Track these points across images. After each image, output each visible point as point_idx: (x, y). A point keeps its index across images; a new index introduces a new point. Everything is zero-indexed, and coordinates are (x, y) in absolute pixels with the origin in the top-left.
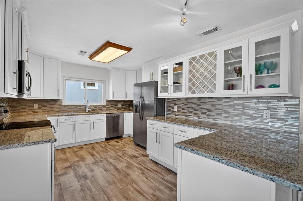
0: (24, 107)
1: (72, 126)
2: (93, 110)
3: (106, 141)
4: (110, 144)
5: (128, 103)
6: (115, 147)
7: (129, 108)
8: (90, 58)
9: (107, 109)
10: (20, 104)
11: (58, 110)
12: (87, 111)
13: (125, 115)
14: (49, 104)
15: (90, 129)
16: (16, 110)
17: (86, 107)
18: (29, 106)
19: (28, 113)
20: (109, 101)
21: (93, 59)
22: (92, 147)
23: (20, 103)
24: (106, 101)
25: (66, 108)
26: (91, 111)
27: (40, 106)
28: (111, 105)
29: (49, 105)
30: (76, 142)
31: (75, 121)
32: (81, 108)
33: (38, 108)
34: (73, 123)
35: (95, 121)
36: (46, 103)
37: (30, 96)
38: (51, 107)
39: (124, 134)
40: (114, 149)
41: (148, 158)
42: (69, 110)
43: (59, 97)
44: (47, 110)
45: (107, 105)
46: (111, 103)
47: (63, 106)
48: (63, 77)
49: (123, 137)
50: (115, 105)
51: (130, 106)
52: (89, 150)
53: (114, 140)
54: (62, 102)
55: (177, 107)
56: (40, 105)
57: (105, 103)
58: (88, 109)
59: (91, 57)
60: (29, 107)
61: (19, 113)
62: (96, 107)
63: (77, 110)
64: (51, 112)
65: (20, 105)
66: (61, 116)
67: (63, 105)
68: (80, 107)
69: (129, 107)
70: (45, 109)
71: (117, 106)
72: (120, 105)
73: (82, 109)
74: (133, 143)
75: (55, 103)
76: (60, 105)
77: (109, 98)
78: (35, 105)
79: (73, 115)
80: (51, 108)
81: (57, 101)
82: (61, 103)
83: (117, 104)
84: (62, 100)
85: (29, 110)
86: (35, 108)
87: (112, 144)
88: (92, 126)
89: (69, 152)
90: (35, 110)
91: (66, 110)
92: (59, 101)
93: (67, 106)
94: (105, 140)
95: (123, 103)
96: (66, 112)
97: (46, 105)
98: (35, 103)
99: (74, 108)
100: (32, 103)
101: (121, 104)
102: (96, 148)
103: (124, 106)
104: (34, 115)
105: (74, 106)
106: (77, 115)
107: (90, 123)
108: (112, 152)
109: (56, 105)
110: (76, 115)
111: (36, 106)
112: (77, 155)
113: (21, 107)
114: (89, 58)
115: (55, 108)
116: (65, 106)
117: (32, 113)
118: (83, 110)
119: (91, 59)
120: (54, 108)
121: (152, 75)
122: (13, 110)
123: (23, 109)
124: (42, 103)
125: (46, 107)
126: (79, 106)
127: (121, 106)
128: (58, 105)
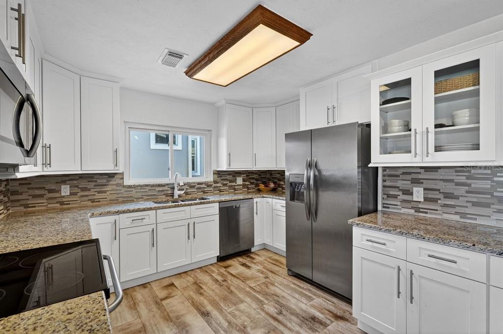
0: (37, 192)
1: (148, 236)
2: (186, 193)
3: (219, 263)
4: (232, 272)
5: (255, 176)
6: (248, 282)
7: (259, 186)
8: (189, 74)
9: (216, 189)
10: (30, 186)
11: (114, 197)
12: (176, 196)
13: (256, 203)
14: (94, 183)
15: (187, 238)
16: (19, 200)
17: (173, 188)
18: (50, 191)
19: (49, 206)
20: (219, 173)
21: (195, 77)
22: (195, 283)
23: (30, 184)
24: (214, 174)
25: (132, 191)
26: (184, 194)
27: (76, 190)
28: (222, 182)
29: (95, 186)
30: (159, 271)
31: (155, 222)
32: (163, 191)
33: (71, 194)
34: (150, 228)
35: (196, 220)
36: (89, 182)
37: (50, 169)
38: (99, 190)
39: (255, 245)
40: (248, 289)
41: (353, 327)
42: (139, 195)
43: (117, 168)
44: (90, 198)
45: (215, 182)
46: (222, 178)
47: (124, 186)
48: (124, 122)
49: (252, 251)
50: (231, 181)
51: (259, 182)
52: (192, 293)
53: (235, 259)
54: (123, 178)
55: (425, 189)
56: (76, 186)
57: (210, 178)
58: (177, 193)
59: (191, 71)
60: (49, 193)
61: (26, 206)
62: (194, 187)
63: (155, 195)
64: (99, 201)
65: (29, 189)
66: (124, 212)
67: (125, 184)
68: (161, 189)
69: (257, 185)
70: (87, 196)
71: (234, 184)
72: (240, 181)
73: (165, 192)
74: (284, 271)
75: (108, 181)
76: (118, 185)
77: (218, 166)
78: (63, 187)
79: (150, 209)
80: (99, 192)
81: (111, 176)
82: (120, 182)
83: (235, 178)
84: (122, 174)
85: (50, 198)
86: (63, 194)
87: (237, 272)
88: (191, 232)
89: (145, 302)
90: (64, 200)
91: (132, 197)
92: (116, 176)
93: (134, 187)
94: (217, 261)
95: (245, 175)
96: (132, 201)
97: (89, 187)
98: (64, 182)
99: (149, 190)
100: (57, 183)
101: (241, 178)
102: (204, 287)
103: (247, 183)
104: (62, 210)
105: (148, 185)
106: (159, 208)
107: (187, 226)
108: (248, 300)
109: (111, 185)
110: (156, 209)
111: (65, 190)
112: (166, 313)
113: (31, 192)
114: (187, 73)
115: (108, 193)
116: (130, 187)
117: (58, 205)
118: (167, 195)
119: (191, 76)
120: (105, 192)
121: (331, 111)
122: (12, 201)
123: (35, 196)
124: (79, 181)
125: (89, 190)
127: (241, 183)
128: (113, 185)
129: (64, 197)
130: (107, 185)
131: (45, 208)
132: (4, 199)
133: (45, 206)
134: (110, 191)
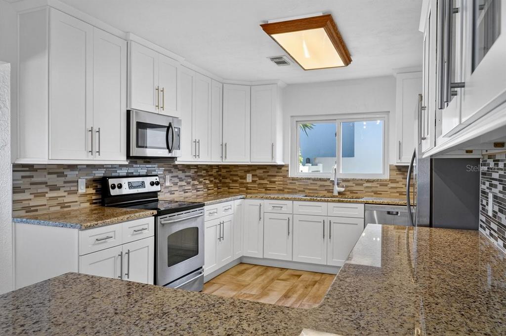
0: (234, 178)
10: (231, 173)
11: (281, 187)
12: (335, 194)
14: (267, 174)
15: (323, 236)
16: (226, 183)
19: (240, 189)
25: (295, 183)
27: (255, 179)
30: (294, 260)
31: (291, 212)
33: (253, 181)
36: (264, 172)
38: (270, 180)
42: (302, 188)
43: (273, 161)
45: (393, 181)
47: (289, 179)
48: (291, 117)
54: (288, 171)
56: (255, 176)
57: (386, 175)
58: (336, 189)
60: (240, 179)
61: (229, 188)
63: (316, 190)
64: (270, 190)
65: (230, 175)
66: (267, 198)
67: (289, 176)
70: (262, 184)
75: (277, 172)
76: (284, 176)
78: (248, 175)
79: (287, 199)
80: (271, 182)
82: (286, 173)
84: (288, 166)
85: (241, 183)
86: (248, 181)
88: (327, 231)
89: (268, 276)
90: (249, 185)
92: (283, 168)
93: (298, 179)
97: (264, 176)
98: (248, 172)
99: (311, 184)
100: (244, 172)
104: (247, 193)
105: (310, 179)
106: (295, 199)
109: (278, 176)
110: (292, 200)
111: (249, 178)
112: (268, 285)
113: (231, 178)
115: (276, 183)
116: (293, 179)
117: (245, 189)
120: (274, 182)
122: (223, 183)
123: (233, 181)
124: (258, 171)
125: (264, 179)
126: (321, 180)
128: (281, 176)
129: (248, 183)
130: (276, 176)
131: (238, 190)
132: (214, 180)
133: (237, 189)
134: (278, 181)
